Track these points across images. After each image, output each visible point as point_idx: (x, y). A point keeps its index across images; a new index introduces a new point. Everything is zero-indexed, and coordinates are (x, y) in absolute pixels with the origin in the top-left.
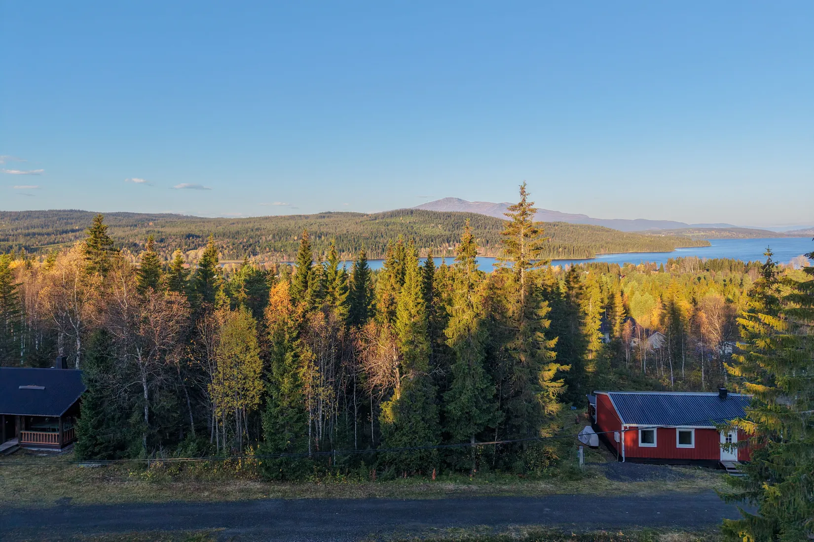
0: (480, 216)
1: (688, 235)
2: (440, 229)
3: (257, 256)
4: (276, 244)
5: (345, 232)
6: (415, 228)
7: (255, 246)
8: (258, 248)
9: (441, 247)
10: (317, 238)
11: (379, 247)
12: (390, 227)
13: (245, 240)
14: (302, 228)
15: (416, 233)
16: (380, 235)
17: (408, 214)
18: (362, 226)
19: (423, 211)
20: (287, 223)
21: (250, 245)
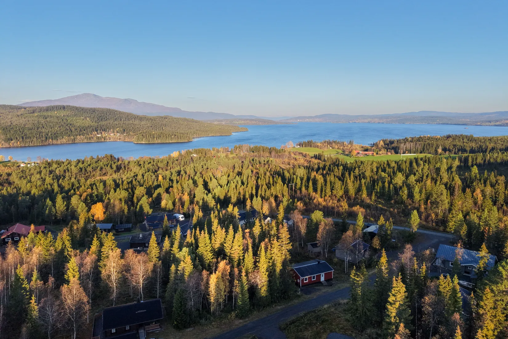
0: (116, 111)
1: (236, 123)
2: (88, 121)
5: (10, 124)
6: (69, 121)
9: (91, 134)
11: (42, 136)
12: (48, 119)
15: (71, 125)
16: (41, 126)
17: (61, 109)
18: (23, 119)
19: (73, 107)
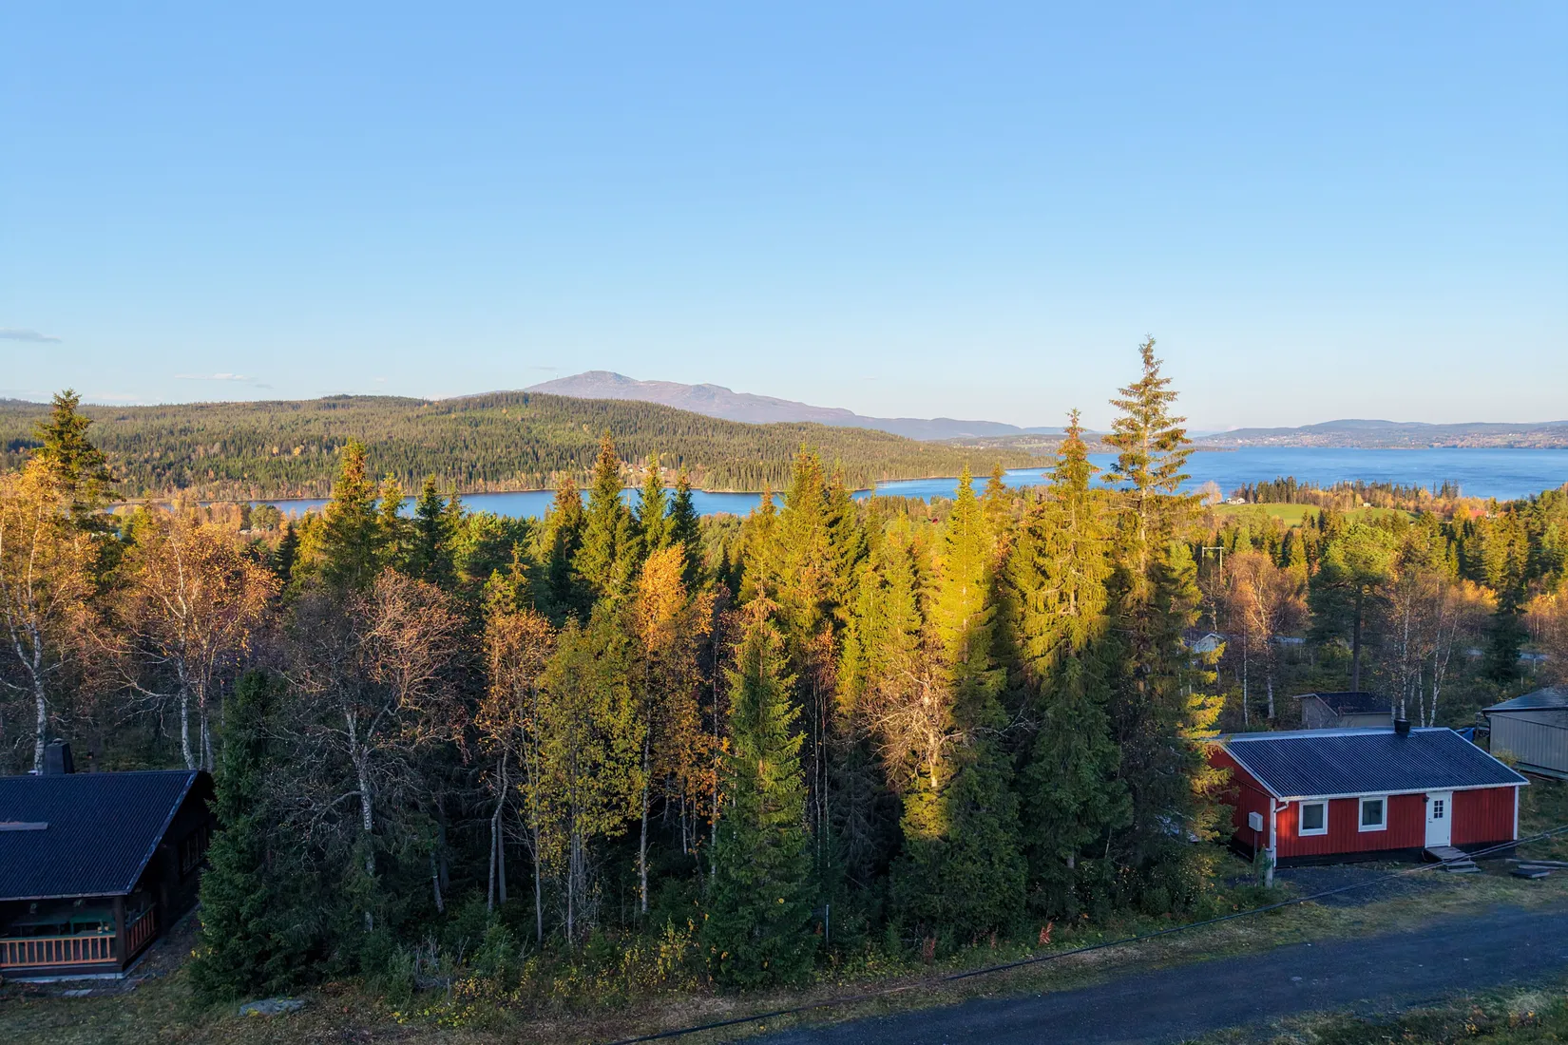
0: (664, 409)
1: (1022, 446)
2: (585, 434)
3: (186, 489)
4: (231, 464)
5: (385, 438)
6: (534, 432)
7: (182, 467)
8: (188, 472)
9: (590, 468)
10: (325, 451)
11: (460, 469)
12: (482, 428)
13: (157, 455)
14: (289, 429)
15: (538, 442)
16: (461, 444)
17: (518, 401)
18: (420, 427)
19: (551, 397)
20: (252, 419)
21: (170, 465)
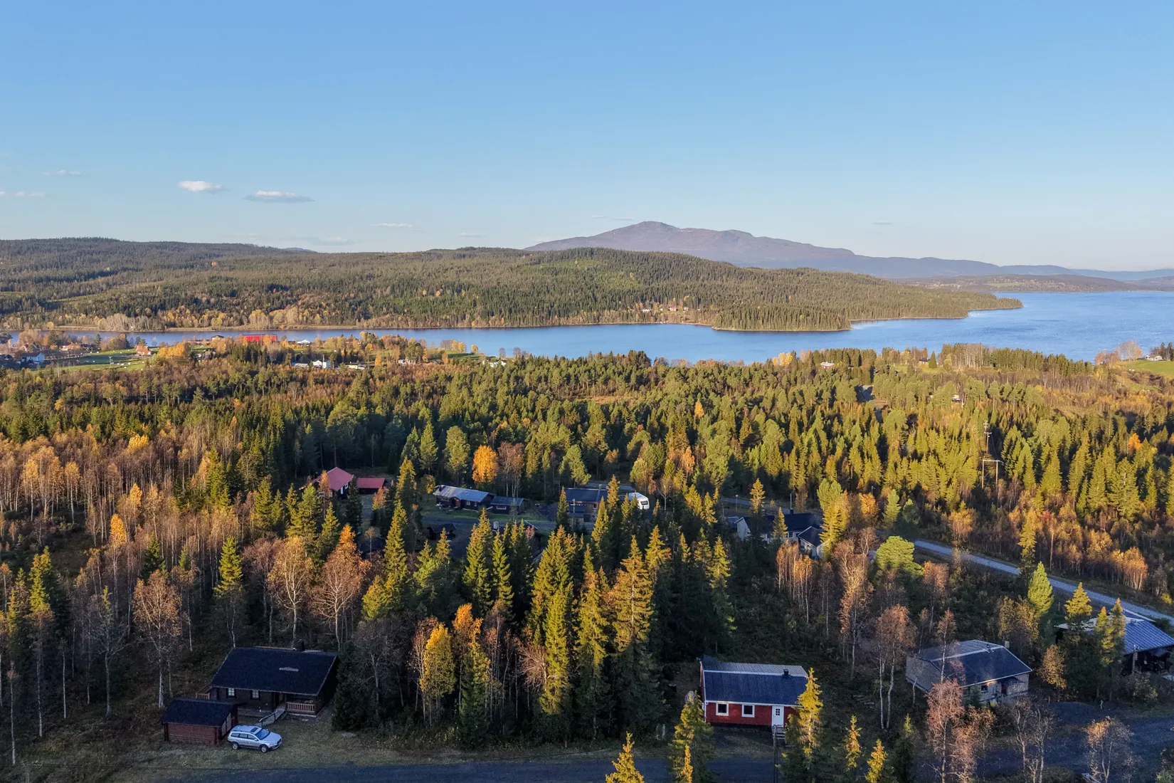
0: (691, 259)
2: (631, 280)
3: (370, 320)
4: (397, 302)
5: (495, 284)
6: (595, 279)
7: (367, 304)
8: (371, 307)
9: (632, 308)
10: (456, 294)
11: (543, 308)
12: (560, 276)
13: (352, 295)
14: (434, 276)
15: (597, 287)
16: (545, 289)
17: (586, 254)
18: (519, 275)
19: (609, 251)
20: (410, 266)
21: (360, 302)
